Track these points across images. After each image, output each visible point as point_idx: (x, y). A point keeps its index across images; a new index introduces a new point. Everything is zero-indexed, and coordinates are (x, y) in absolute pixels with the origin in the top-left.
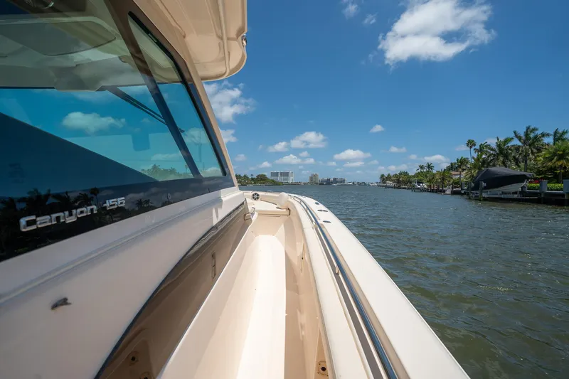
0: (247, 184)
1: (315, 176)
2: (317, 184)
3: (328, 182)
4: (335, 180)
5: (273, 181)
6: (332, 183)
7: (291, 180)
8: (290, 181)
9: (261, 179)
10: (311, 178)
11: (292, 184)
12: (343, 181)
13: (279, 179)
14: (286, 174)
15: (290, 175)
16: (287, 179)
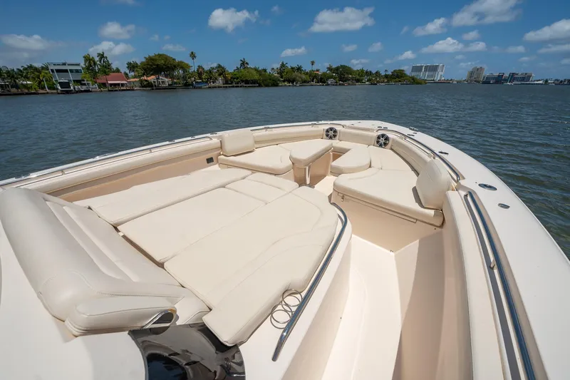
0: (378, 82)
1: (479, 70)
2: (479, 82)
3: (499, 80)
4: (513, 77)
5: (413, 78)
6: (506, 80)
7: (440, 76)
8: (437, 78)
9: (398, 77)
10: (471, 74)
11: (440, 82)
12: (526, 78)
13: (423, 75)
14: (434, 69)
15: (439, 70)
16: (432, 76)
